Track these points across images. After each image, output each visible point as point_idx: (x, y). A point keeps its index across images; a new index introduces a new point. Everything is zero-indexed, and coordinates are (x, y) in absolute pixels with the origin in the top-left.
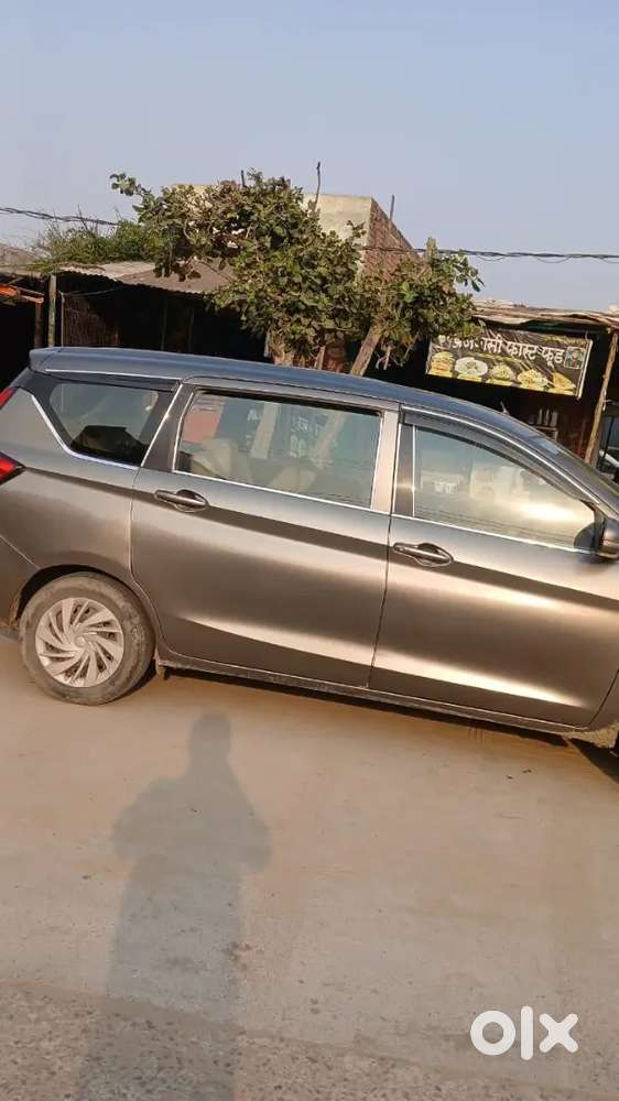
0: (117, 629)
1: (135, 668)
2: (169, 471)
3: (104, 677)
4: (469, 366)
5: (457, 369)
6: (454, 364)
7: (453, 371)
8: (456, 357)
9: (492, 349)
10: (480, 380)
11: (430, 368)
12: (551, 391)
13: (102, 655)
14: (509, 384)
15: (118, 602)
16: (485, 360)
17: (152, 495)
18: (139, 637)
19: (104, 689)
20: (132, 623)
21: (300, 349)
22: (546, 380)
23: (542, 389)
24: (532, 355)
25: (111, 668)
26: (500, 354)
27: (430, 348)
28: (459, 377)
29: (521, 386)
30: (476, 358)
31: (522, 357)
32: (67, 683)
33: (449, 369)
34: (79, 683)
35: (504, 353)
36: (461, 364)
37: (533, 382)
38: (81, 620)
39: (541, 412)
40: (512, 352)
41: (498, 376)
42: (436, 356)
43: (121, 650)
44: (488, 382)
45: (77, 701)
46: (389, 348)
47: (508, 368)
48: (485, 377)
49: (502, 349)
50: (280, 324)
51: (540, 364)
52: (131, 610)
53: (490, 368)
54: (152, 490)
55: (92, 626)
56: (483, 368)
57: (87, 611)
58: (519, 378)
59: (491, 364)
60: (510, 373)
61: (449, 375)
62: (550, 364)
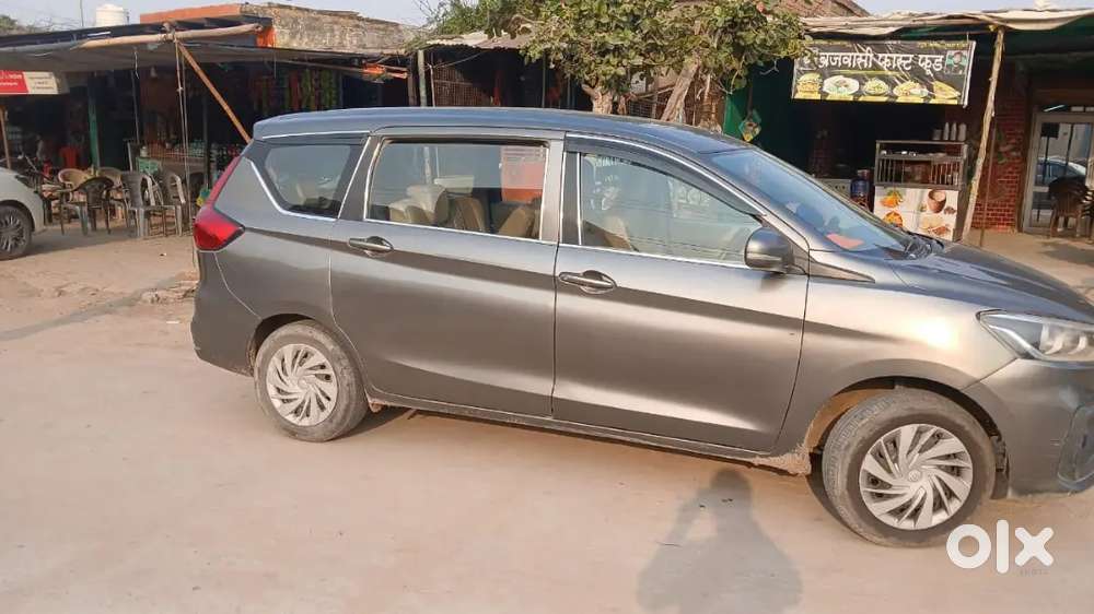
0: (329, 371)
1: (348, 406)
2: (361, 220)
3: (324, 415)
4: (838, 85)
5: (825, 89)
6: (822, 85)
7: (821, 91)
8: (824, 77)
9: (862, 64)
10: (851, 99)
11: (796, 91)
12: (932, 101)
13: (321, 396)
14: (884, 99)
15: (327, 346)
16: (854, 77)
17: (345, 243)
18: (348, 377)
19: (326, 426)
20: (341, 365)
21: (617, 91)
22: (925, 90)
23: (922, 101)
24: (907, 65)
25: (329, 406)
26: (872, 69)
27: (795, 71)
28: (828, 98)
29: (899, 100)
30: (846, 76)
31: (897, 69)
32: (294, 422)
33: (817, 89)
34: (306, 422)
35: (876, 67)
36: (829, 84)
37: (911, 94)
38: (301, 364)
39: (947, 125)
40: (884, 64)
41: (872, 92)
42: (802, 78)
43: (335, 389)
44: (861, 99)
45: (304, 438)
46: (709, 77)
47: (881, 82)
48: (858, 94)
49: (874, 63)
50: (592, 67)
51: (918, 75)
52: (339, 353)
53: (861, 84)
54: (344, 238)
55: (311, 369)
56: (854, 85)
57: (306, 356)
58: (896, 92)
59: (862, 80)
60: (884, 87)
61: (817, 97)
62: (929, 72)
